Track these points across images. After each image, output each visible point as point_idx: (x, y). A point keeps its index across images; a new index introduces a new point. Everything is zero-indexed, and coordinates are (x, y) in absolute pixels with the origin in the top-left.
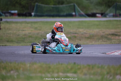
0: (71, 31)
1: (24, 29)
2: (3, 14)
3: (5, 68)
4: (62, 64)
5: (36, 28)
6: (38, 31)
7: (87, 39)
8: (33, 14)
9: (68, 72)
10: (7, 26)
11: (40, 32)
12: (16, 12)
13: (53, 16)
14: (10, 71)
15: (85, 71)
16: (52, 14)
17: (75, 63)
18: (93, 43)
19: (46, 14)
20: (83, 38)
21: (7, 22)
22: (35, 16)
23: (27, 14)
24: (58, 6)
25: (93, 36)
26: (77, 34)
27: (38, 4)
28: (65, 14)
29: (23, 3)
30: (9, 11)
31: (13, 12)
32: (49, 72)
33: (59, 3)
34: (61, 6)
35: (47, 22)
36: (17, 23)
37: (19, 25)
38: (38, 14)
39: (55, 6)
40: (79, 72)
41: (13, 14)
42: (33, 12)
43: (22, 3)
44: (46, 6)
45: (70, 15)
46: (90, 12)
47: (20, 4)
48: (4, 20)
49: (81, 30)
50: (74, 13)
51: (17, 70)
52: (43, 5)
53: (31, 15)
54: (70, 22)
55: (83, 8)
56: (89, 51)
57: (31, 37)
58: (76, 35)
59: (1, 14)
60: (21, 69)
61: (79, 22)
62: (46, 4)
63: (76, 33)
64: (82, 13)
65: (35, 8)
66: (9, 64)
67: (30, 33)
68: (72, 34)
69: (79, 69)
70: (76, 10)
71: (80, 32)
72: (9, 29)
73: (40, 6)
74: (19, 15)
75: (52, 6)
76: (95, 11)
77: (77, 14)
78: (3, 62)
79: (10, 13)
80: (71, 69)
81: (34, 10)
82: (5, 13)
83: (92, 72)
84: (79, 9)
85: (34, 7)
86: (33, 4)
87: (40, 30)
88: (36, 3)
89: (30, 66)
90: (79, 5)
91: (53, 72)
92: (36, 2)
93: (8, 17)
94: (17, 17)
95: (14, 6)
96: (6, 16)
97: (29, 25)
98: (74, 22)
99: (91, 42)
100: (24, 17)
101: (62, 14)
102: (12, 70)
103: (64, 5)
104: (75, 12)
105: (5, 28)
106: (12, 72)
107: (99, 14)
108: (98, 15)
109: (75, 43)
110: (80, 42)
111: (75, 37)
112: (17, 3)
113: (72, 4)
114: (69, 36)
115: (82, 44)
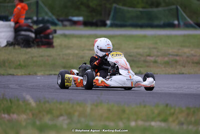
0: (170, 51)
1: (91, 48)
2: (60, 23)
3: (49, 112)
4: (145, 107)
8: (108, 22)
9: (153, 119)
10: (65, 42)
12: (81, 19)
13: (142, 26)
14: (58, 117)
15: (182, 118)
16: (140, 22)
17: (167, 105)
19: (130, 22)
20: (189, 63)
21: (65, 36)
22: (112, 26)
23: (99, 23)
24: (150, 9)
26: (180, 56)
27: (118, 6)
28: (162, 23)
30: (70, 18)
31: (75, 19)
32: (121, 119)
33: (152, 5)
34: (155, 10)
35: (131, 37)
36: (81, 37)
37: (84, 40)
38: (116, 22)
39: (145, 10)
40: (171, 119)
41: (75, 23)
42: (108, 19)
43: (91, 4)
44: (130, 9)
45: (171, 26)
47: (88, 7)
48: (59, 32)
49: (186, 50)
50: (176, 22)
51: (70, 115)
52: (125, 8)
53: (104, 25)
54: (169, 37)
55: (192, 13)
56: (197, 86)
58: (177, 58)
59: (56, 21)
60: (77, 114)
61: (184, 36)
62: (131, 7)
63: (177, 55)
64: (190, 21)
65: (112, 14)
66: (58, 106)
68: (170, 56)
69: (172, 114)
71: (185, 53)
72: (68, 48)
73: (120, 9)
74: (86, 24)
75: (141, 9)
77: (182, 23)
78: (48, 102)
79: (70, 21)
80: (159, 114)
81: (111, 16)
82: (62, 21)
83: (193, 119)
84: (184, 14)
85: (110, 12)
86: (108, 6)
88: (114, 5)
89: (92, 110)
90: (185, 8)
91: (129, 120)
92: (114, 2)
93: (68, 28)
94: (81, 27)
95: (77, 10)
96: (64, 26)
98: (176, 36)
100: (94, 28)
101: (156, 23)
102: (61, 115)
103: (160, 9)
104: (178, 20)
105: (60, 45)
106: (61, 118)
109: (176, 72)
110: (184, 70)
111: (176, 62)
112: (82, 4)
113: (174, 7)
114: (166, 59)
115: (186, 74)
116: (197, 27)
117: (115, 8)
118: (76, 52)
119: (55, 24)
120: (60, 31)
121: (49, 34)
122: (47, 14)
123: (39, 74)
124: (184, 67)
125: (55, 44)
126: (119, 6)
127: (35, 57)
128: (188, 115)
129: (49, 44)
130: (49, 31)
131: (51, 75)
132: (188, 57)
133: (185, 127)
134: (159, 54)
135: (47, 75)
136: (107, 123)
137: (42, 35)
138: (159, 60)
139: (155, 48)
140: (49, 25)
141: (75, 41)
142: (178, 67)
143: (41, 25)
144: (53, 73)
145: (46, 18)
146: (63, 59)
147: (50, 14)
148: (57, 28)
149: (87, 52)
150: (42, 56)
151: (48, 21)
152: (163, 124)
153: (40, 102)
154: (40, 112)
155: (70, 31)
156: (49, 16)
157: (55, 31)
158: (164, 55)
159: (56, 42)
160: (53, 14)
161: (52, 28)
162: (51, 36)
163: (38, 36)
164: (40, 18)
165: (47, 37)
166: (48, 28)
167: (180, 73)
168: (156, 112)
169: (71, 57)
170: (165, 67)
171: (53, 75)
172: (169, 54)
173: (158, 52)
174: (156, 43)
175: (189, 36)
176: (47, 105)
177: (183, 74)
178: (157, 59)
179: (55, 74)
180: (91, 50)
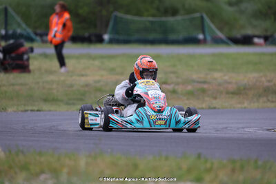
0: (195, 76)
1: (83, 73)
2: (38, 38)
3: (25, 167)
4: (167, 158)
7: (231, 95)
8: (106, 37)
10: (46, 64)
11: (122, 78)
14: (37, 175)
16: (151, 36)
17: (199, 156)
18: (246, 105)
19: (136, 36)
20: (222, 93)
21: (46, 56)
22: (111, 41)
23: (93, 38)
24: (164, 19)
25: (245, 89)
26: (209, 83)
28: (181, 37)
34: (170, 19)
42: (105, 33)
44: (136, 18)
46: (238, 34)
49: (217, 75)
50: (201, 37)
51: (55, 172)
52: (129, 17)
53: (100, 40)
54: (192, 56)
55: (223, 24)
57: (99, 90)
58: (205, 86)
59: (33, 36)
60: (65, 170)
61: (213, 55)
63: (205, 82)
64: (220, 34)
67: (99, 81)
68: (195, 84)
69: (209, 170)
70: (206, 29)
71: (215, 79)
75: (151, 19)
76: (249, 32)
77: (209, 38)
78: (22, 152)
80: (189, 170)
81: (110, 28)
82: (41, 35)
84: (212, 26)
90: (213, 16)
96: (44, 42)
97: (97, 63)
99: (240, 103)
101: (172, 37)
102: (42, 172)
103: (179, 18)
104: (204, 33)
106: (43, 177)
107: (259, 37)
108: (256, 40)
109: (204, 106)
110: (215, 103)
111: (204, 91)
113: (197, 15)
114: (189, 88)
115: (219, 108)
116: (229, 42)
117: (116, 17)
118: (62, 78)
119: (31, 40)
121: (23, 54)
122: (19, 25)
123: (10, 110)
124: (215, 98)
125: (31, 67)
126: (119, 14)
127: (4, 85)
128: (233, 170)
130: (22, 49)
131: (26, 111)
132: (220, 85)
134: (180, 80)
135: (22, 111)
137: (13, 55)
138: (179, 89)
139: (174, 73)
140: (22, 41)
142: (207, 99)
143: (11, 41)
144: (30, 108)
145: (19, 31)
146: (44, 88)
147: (24, 26)
148: (35, 45)
149: (78, 78)
150: (13, 85)
151: (21, 36)
153: (10, 152)
154: (10, 167)
156: (22, 28)
157: (32, 50)
158: (187, 82)
159: (34, 64)
160: (28, 25)
161: (27, 45)
162: (25, 57)
163: (7, 57)
164: (10, 32)
165: (20, 57)
166: (22, 45)
167: (210, 108)
168: (185, 166)
169: (55, 86)
170: (188, 99)
171: (29, 112)
172: (194, 81)
173: (177, 77)
174: (174, 66)
175: (220, 55)
176: (21, 157)
177: (215, 108)
178: (176, 87)
179: (32, 111)
180: (82, 75)
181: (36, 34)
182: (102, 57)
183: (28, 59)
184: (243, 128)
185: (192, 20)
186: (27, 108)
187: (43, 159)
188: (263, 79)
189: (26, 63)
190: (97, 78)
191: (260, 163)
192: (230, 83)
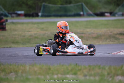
0: (78, 31)
1: (30, 30)
2: (10, 15)
3: (3, 70)
4: (63, 66)
5: (42, 29)
6: (45, 32)
7: (94, 39)
8: (40, 14)
9: (68, 73)
10: (13, 27)
11: (47, 32)
12: (23, 12)
13: (61, 16)
14: (9, 73)
15: (85, 72)
16: (60, 14)
17: (76, 64)
18: (100, 43)
19: (53, 14)
20: (90, 38)
21: (13, 23)
22: (42, 16)
23: (34, 15)
24: (65, 6)
28: (73, 13)
29: (30, 3)
30: (16, 12)
31: (19, 12)
32: (48, 74)
33: (67, 3)
34: (68, 6)
35: (54, 23)
36: (23, 23)
37: (25, 25)
38: (45, 14)
39: (62, 6)
40: (79, 73)
41: (19, 15)
42: (40, 12)
44: (53, 6)
45: (78, 15)
46: (98, 12)
47: (27, 5)
49: (88, 30)
50: (82, 13)
51: (16, 72)
52: (50, 5)
53: (37, 16)
54: (77, 22)
55: (92, 7)
57: (36, 38)
59: (7, 14)
60: (20, 71)
61: (87, 21)
62: (54, 4)
63: (83, 33)
64: (90, 12)
65: (42, 8)
66: (9, 66)
67: (36, 34)
68: (79, 34)
69: (80, 70)
70: (84, 10)
72: (15, 30)
73: (47, 6)
74: (26, 15)
75: (60, 6)
76: (103, 10)
77: (85, 14)
78: (3, 64)
79: (16, 14)
80: (71, 70)
81: (42, 10)
82: (11, 14)
84: (87, 9)
86: (40, 4)
87: (47, 30)
88: (43, 3)
89: (30, 68)
90: (87, 4)
91: (53, 74)
92: (44, 1)
93: (15, 18)
94: (23, 18)
95: (20, 7)
96: (12, 17)
97: (36, 26)
98: (82, 22)
99: (98, 42)
100: (31, 18)
102: (11, 72)
103: (72, 5)
105: (10, 29)
106: (12, 74)
107: (107, 13)
108: (106, 14)
112: (23, 3)
113: (80, 4)
117: (44, 5)
118: (20, 33)
119: (7, 16)
120: (10, 20)
122: (1, 10)
124: (87, 40)
125: (7, 28)
126: (46, 4)
128: (90, 70)
129: (4, 29)
130: (3, 20)
131: (5, 47)
132: (89, 34)
133: (88, 78)
135: (3, 48)
136: (39, 76)
140: (2, 16)
141: (19, 26)
144: (6, 46)
145: (1, 12)
146: (12, 37)
147: (3, 10)
148: (8, 18)
149: (27, 33)
151: (2, 14)
152: (74, 76)
155: (16, 20)
157: (7, 21)
159: (8, 27)
160: (5, 9)
161: (5, 18)
162: (4, 24)
166: (2, 19)
168: (70, 68)
169: (17, 36)
171: (6, 48)
175: (90, 21)
176: (2, 66)
179: (7, 47)
180: (29, 31)
181: (9, 13)
182: (38, 23)
183: (5, 25)
184: (98, 53)
185: (78, 6)
186: (5, 46)
187: (11, 67)
188: (109, 31)
189: (5, 26)
190: (36, 32)
191: (101, 66)
192: (94, 33)
